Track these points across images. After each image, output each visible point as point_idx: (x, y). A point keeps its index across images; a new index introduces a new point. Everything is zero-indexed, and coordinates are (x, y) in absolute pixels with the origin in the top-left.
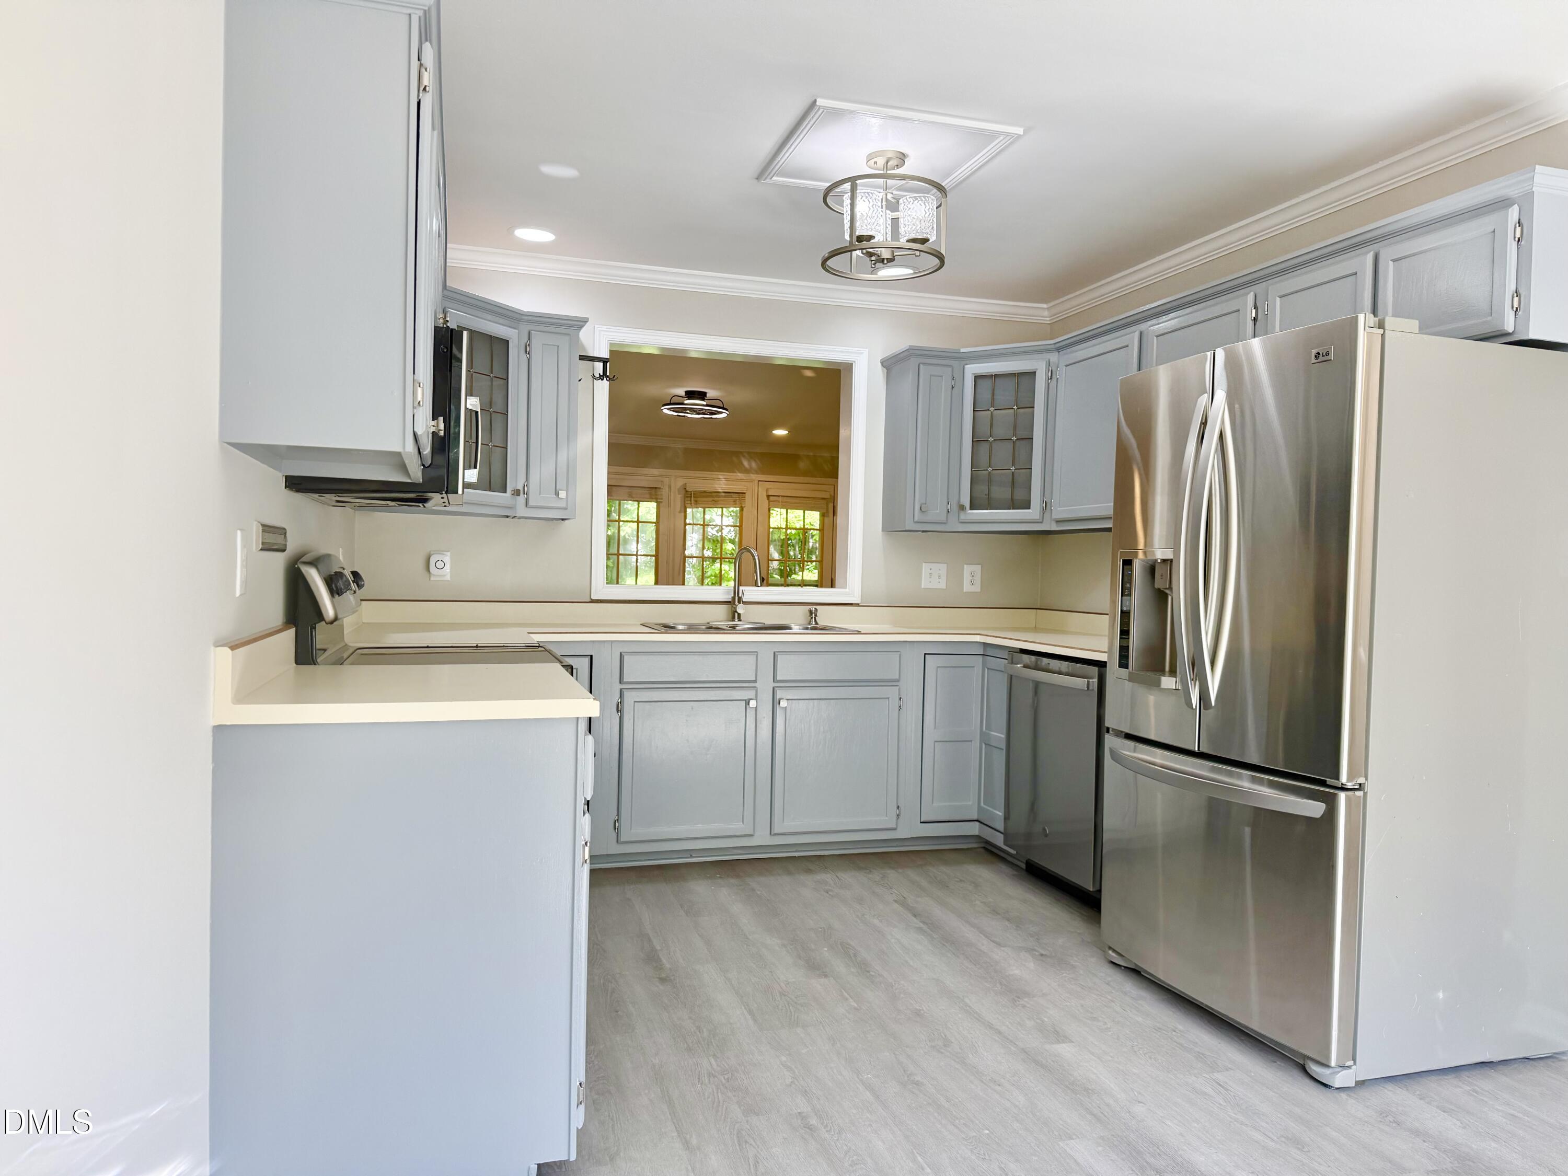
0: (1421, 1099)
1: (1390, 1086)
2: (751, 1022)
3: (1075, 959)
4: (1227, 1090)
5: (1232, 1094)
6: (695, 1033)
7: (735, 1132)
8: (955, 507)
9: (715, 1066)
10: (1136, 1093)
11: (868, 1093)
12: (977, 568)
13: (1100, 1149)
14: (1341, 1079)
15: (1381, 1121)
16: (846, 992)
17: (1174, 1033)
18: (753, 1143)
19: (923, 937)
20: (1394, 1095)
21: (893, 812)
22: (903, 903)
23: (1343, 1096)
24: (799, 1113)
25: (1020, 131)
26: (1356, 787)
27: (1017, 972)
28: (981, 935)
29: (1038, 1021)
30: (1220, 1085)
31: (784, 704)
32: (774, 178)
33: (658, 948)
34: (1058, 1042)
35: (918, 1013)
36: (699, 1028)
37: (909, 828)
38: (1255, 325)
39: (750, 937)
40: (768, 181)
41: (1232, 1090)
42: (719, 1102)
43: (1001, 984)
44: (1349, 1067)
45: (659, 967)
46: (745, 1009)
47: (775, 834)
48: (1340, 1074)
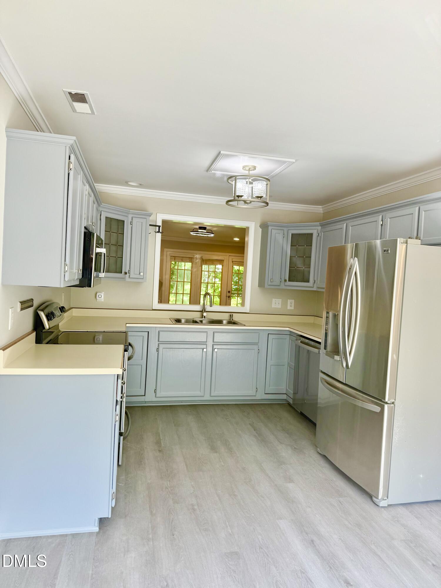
0: (410, 512)
1: (401, 507)
2: (185, 469)
3: (306, 450)
4: (342, 504)
5: (343, 506)
6: (165, 471)
7: (168, 510)
8: (283, 280)
9: (169, 485)
10: (310, 504)
11: (217, 498)
12: (293, 301)
13: (290, 524)
14: (383, 504)
15: (392, 520)
16: (222, 460)
17: (331, 481)
18: (173, 514)
19: (255, 439)
20: (402, 511)
21: (255, 390)
22: (252, 425)
23: (383, 509)
24: (192, 504)
25: (294, 161)
26: (391, 403)
27: (284, 454)
28: (276, 439)
29: (285, 474)
30: (340, 502)
31: (216, 350)
32: (212, 172)
33: (162, 438)
34: (289, 482)
35: (244, 469)
36: (167, 470)
37: (260, 396)
38: (382, 227)
39: (194, 436)
40: (210, 172)
41: (344, 505)
42: (166, 498)
43: (277, 459)
44: (386, 500)
45: (160, 446)
46: (185, 464)
47: (211, 396)
48: (382, 502)
